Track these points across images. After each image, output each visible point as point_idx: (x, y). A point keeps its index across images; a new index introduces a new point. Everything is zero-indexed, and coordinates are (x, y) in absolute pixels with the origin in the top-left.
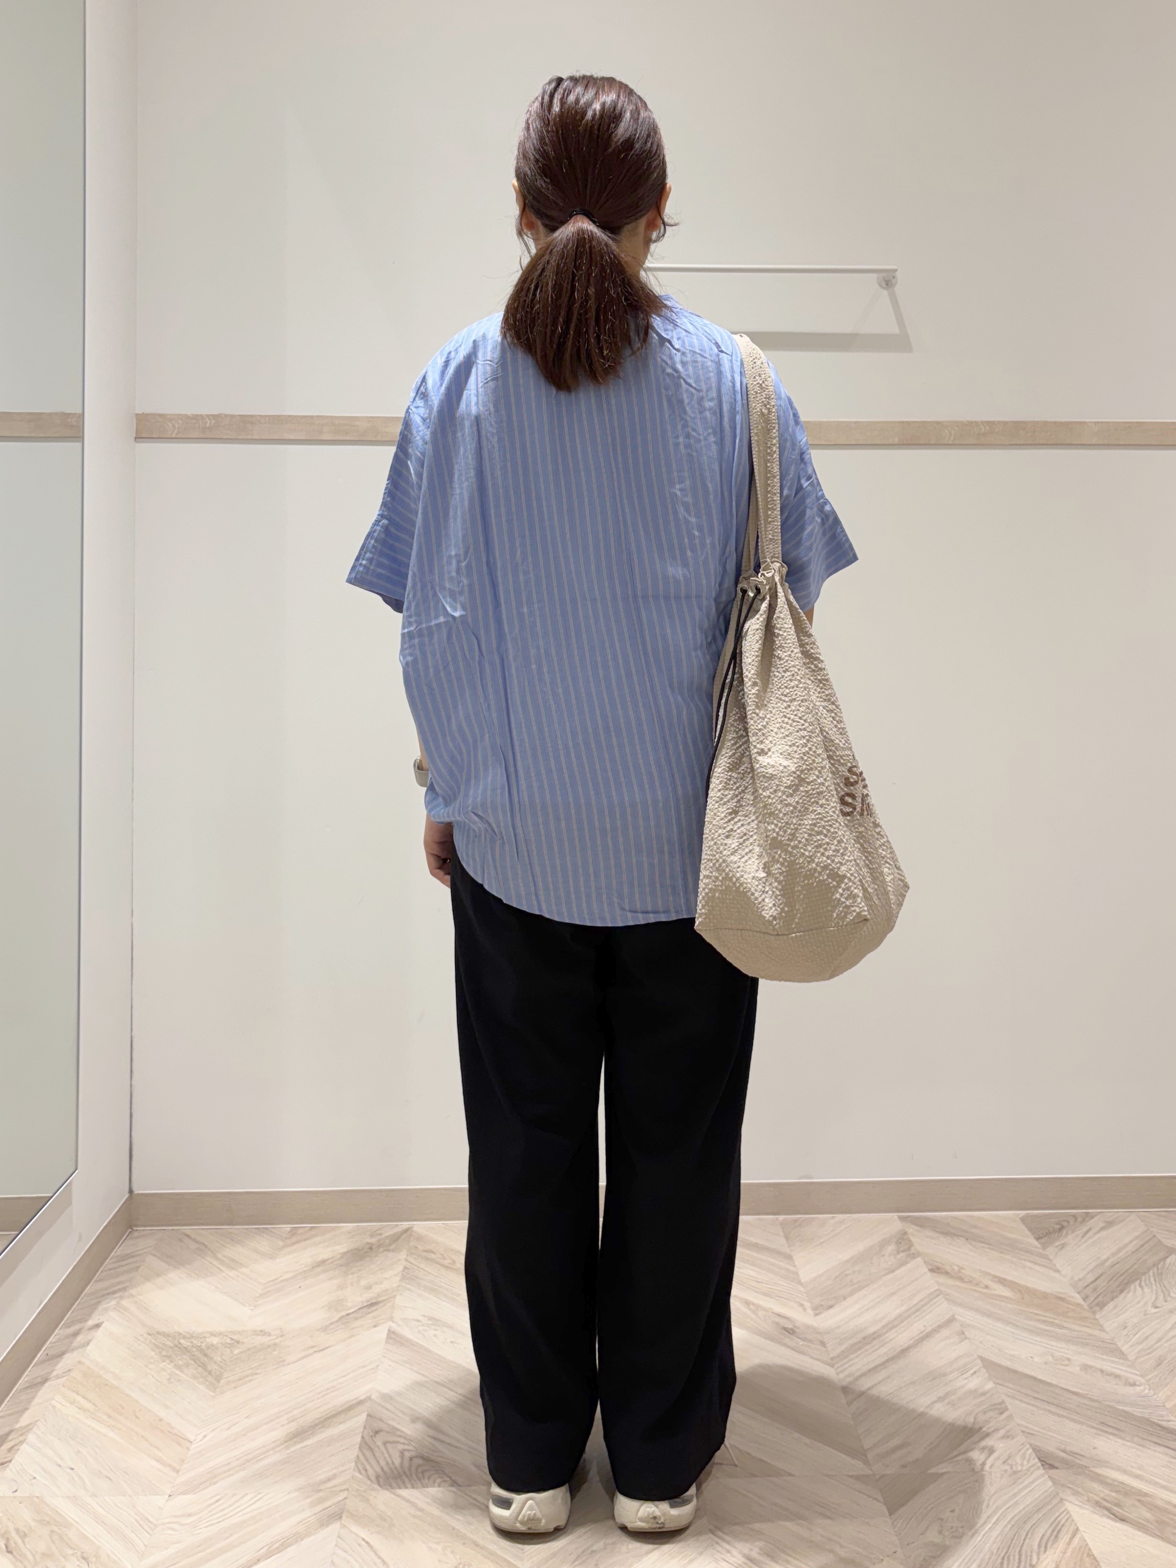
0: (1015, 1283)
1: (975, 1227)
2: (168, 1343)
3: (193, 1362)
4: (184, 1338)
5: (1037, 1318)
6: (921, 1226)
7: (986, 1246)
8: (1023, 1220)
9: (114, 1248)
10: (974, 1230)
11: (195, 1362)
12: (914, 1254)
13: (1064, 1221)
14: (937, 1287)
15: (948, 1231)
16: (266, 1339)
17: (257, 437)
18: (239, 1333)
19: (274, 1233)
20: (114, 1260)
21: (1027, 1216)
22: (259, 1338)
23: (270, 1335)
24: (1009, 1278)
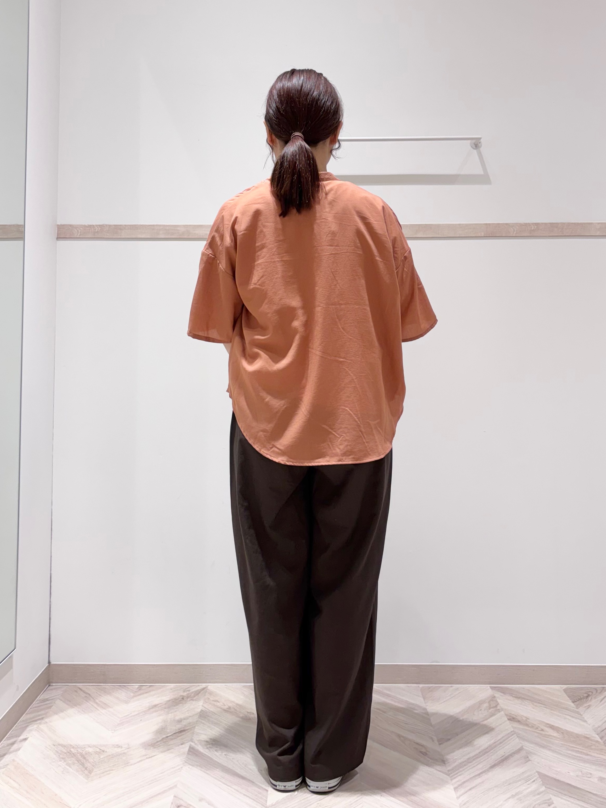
0: (560, 728)
1: (537, 694)
2: (64, 750)
4: (73, 748)
5: (572, 749)
6: (503, 693)
7: (543, 706)
8: (565, 691)
9: (40, 694)
10: (536, 697)
11: (79, 762)
12: (499, 709)
13: (589, 692)
14: (512, 730)
15: (518, 696)
16: (119, 750)
17: (123, 237)
18: (104, 746)
19: (128, 688)
20: (38, 702)
21: (567, 688)
22: (116, 749)
23: (122, 747)
24: (556, 725)
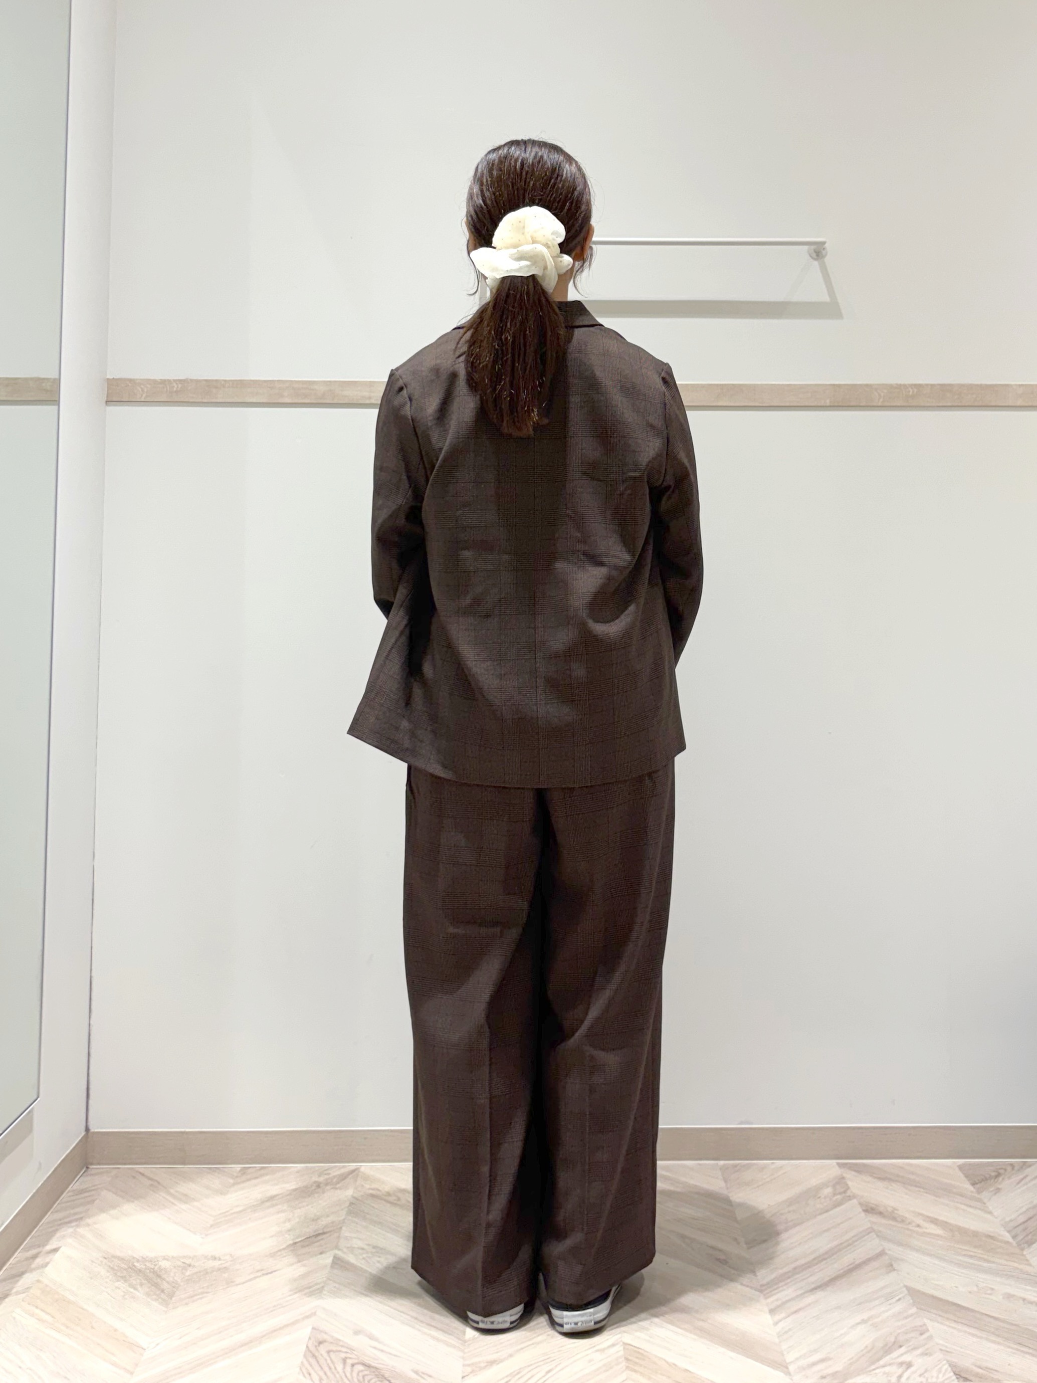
0: (946, 1222)
1: (913, 1173)
2: (123, 1265)
3: (145, 1282)
4: (138, 1261)
5: (964, 1253)
6: (859, 1172)
7: (923, 1190)
8: (961, 1168)
9: (72, 1182)
10: (912, 1177)
11: (149, 1282)
12: (849, 1196)
13: (1001, 1169)
14: (869, 1225)
15: (884, 1177)
16: (216, 1264)
17: (221, 401)
18: (190, 1258)
19: (224, 1171)
20: (70, 1194)
21: (964, 1165)
22: (211, 1261)
23: (220, 1259)
24: (942, 1218)
